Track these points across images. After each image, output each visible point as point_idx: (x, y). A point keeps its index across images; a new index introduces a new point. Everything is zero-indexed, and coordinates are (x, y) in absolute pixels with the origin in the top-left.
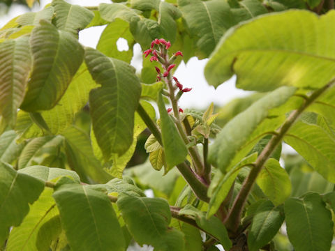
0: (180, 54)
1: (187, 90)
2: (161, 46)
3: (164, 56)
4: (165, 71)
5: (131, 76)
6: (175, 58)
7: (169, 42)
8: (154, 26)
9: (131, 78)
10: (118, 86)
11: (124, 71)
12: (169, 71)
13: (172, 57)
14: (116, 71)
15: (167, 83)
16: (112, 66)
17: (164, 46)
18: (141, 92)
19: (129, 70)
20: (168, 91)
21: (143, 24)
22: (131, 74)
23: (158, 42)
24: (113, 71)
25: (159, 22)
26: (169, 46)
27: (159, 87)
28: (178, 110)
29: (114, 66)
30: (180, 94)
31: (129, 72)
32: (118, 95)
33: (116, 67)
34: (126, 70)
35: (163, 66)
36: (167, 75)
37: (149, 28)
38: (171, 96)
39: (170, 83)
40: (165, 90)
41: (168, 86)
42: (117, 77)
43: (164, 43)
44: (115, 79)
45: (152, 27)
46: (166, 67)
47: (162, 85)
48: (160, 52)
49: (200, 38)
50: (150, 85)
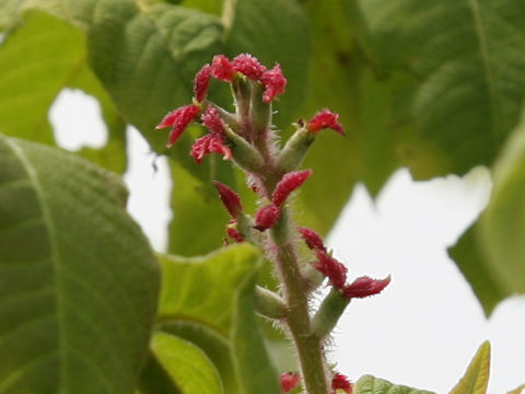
0: (327, 123)
1: (366, 288)
2: (242, 88)
3: (258, 135)
4: (262, 202)
5: (109, 218)
6: (306, 142)
7: (275, 71)
8: (203, 41)
9: (109, 228)
10: (55, 259)
11: (76, 194)
12: (280, 200)
13: (295, 137)
14: (42, 194)
15: (272, 256)
16: (23, 174)
17: (253, 85)
18: (157, 289)
19: (102, 193)
20: (280, 296)
21: (150, 32)
22: (109, 208)
23: (225, 72)
24: (30, 194)
25: (227, 20)
26: (278, 86)
27: (238, 269)
28: (329, 379)
29: (32, 172)
30: (334, 308)
31: (101, 201)
32: (61, 300)
33: (43, 178)
34: (86, 192)
35: (251, 180)
36: (272, 222)
37: (176, 53)
38: (295, 315)
39: (287, 260)
40: (263, 290)
41: (277, 272)
42: (47, 217)
43: (252, 73)
44: (42, 230)
45: (194, 45)
46: (269, 185)
47: (252, 259)
48: (237, 116)
49: (421, 78)
50: (198, 260)
